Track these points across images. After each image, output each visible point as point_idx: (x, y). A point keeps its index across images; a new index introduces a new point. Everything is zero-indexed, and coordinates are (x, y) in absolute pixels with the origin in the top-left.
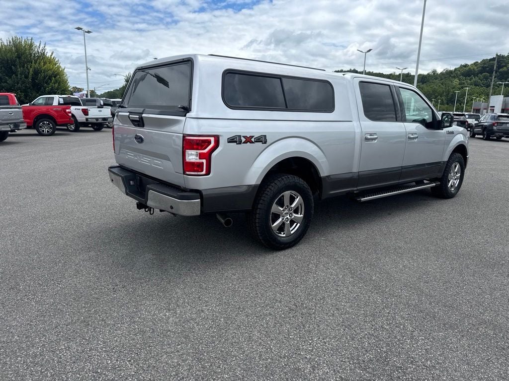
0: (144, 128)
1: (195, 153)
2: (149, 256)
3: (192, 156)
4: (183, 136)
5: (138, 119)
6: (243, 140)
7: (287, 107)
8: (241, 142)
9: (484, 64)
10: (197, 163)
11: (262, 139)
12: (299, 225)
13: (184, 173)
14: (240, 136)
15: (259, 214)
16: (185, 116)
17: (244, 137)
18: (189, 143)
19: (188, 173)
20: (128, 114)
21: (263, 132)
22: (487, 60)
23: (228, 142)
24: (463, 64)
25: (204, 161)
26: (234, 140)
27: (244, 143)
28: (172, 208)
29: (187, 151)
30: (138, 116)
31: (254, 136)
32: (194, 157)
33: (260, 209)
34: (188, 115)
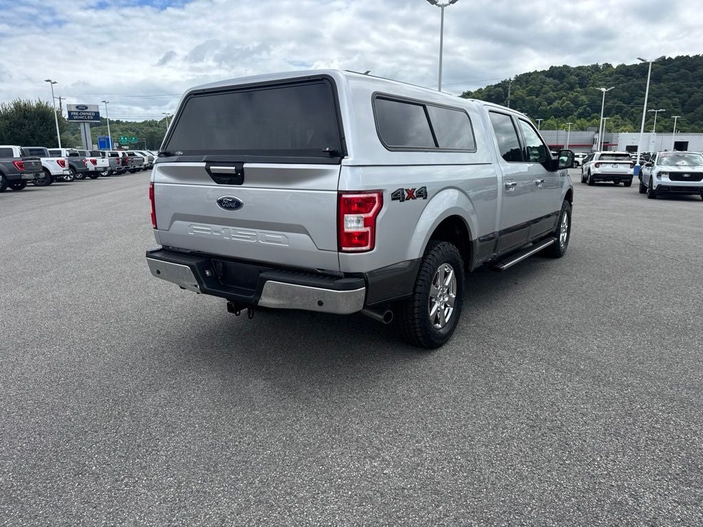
0: (242, 185)
1: (355, 219)
2: (261, 383)
3: (353, 223)
4: (338, 193)
5: (234, 172)
6: (406, 195)
7: (437, 145)
8: (404, 198)
9: (490, 91)
10: (358, 233)
11: (423, 193)
12: (451, 309)
13: (340, 250)
14: (402, 189)
15: (419, 301)
16: (340, 163)
17: (406, 190)
18: (346, 204)
19: (344, 248)
20: (204, 164)
21: (423, 183)
22: (492, 86)
23: (393, 199)
24: (466, 91)
25: (368, 229)
26: (398, 196)
27: (407, 199)
28: (320, 303)
29: (345, 215)
30: (234, 168)
31: (415, 189)
32: (354, 224)
33: (420, 293)
34: (344, 162)
